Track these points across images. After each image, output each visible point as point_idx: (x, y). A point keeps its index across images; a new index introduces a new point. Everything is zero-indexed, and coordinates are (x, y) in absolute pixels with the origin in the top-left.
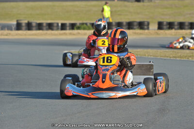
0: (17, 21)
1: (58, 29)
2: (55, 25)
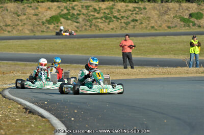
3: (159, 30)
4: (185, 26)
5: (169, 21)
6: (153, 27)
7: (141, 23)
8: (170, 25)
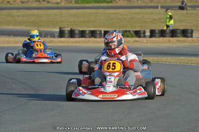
0: (60, 28)
1: (100, 37)
2: (98, 32)
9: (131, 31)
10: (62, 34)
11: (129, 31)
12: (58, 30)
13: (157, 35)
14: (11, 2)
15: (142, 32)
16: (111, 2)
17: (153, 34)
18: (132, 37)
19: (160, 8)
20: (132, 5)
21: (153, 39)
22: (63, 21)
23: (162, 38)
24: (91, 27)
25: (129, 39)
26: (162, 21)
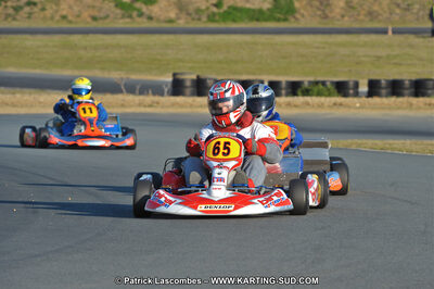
0: (174, 75)
3: (76, 23)
4: (123, 17)
5: (94, 7)
6: (64, 17)
7: (43, 9)
8: (96, 14)
9: (328, 84)
10: (177, 88)
11: (324, 83)
12: (170, 79)
13: (384, 91)
14: (70, 18)
15: (351, 84)
16: (285, 20)
17: (374, 89)
18: (330, 95)
19: (390, 32)
20: (331, 26)
21: (376, 100)
22: (181, 61)
23: (393, 99)
24: (241, 74)
25: (323, 99)
26: (395, 61)
